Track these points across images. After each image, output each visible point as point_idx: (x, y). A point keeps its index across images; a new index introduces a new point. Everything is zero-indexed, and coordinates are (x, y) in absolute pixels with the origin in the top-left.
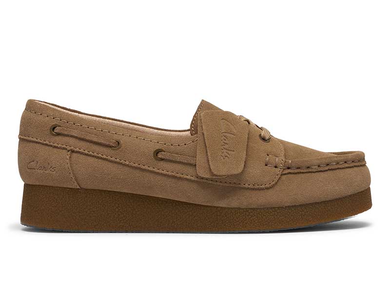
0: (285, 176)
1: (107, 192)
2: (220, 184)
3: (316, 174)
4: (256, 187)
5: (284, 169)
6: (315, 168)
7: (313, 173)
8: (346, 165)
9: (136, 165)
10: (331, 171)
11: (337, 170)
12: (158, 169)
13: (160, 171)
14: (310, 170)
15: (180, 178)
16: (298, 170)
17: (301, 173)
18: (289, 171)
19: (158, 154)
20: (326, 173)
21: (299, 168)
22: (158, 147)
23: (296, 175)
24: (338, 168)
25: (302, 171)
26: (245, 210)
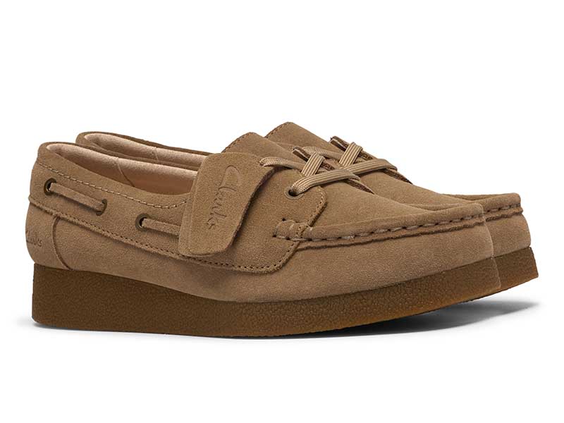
0: (302, 252)
1: (88, 274)
2: (209, 265)
3: (350, 248)
4: (255, 270)
5: (301, 242)
6: (349, 239)
7: (345, 248)
8: (405, 232)
9: (118, 238)
10: (376, 244)
11: (388, 241)
12: (141, 244)
13: (144, 247)
14: (341, 242)
15: (165, 257)
16: (323, 243)
17: (326, 247)
18: (309, 244)
19: (143, 222)
20: (366, 246)
21: (326, 239)
22: (142, 210)
23: (319, 251)
24: (388, 239)
25: (328, 244)
26: (242, 306)
